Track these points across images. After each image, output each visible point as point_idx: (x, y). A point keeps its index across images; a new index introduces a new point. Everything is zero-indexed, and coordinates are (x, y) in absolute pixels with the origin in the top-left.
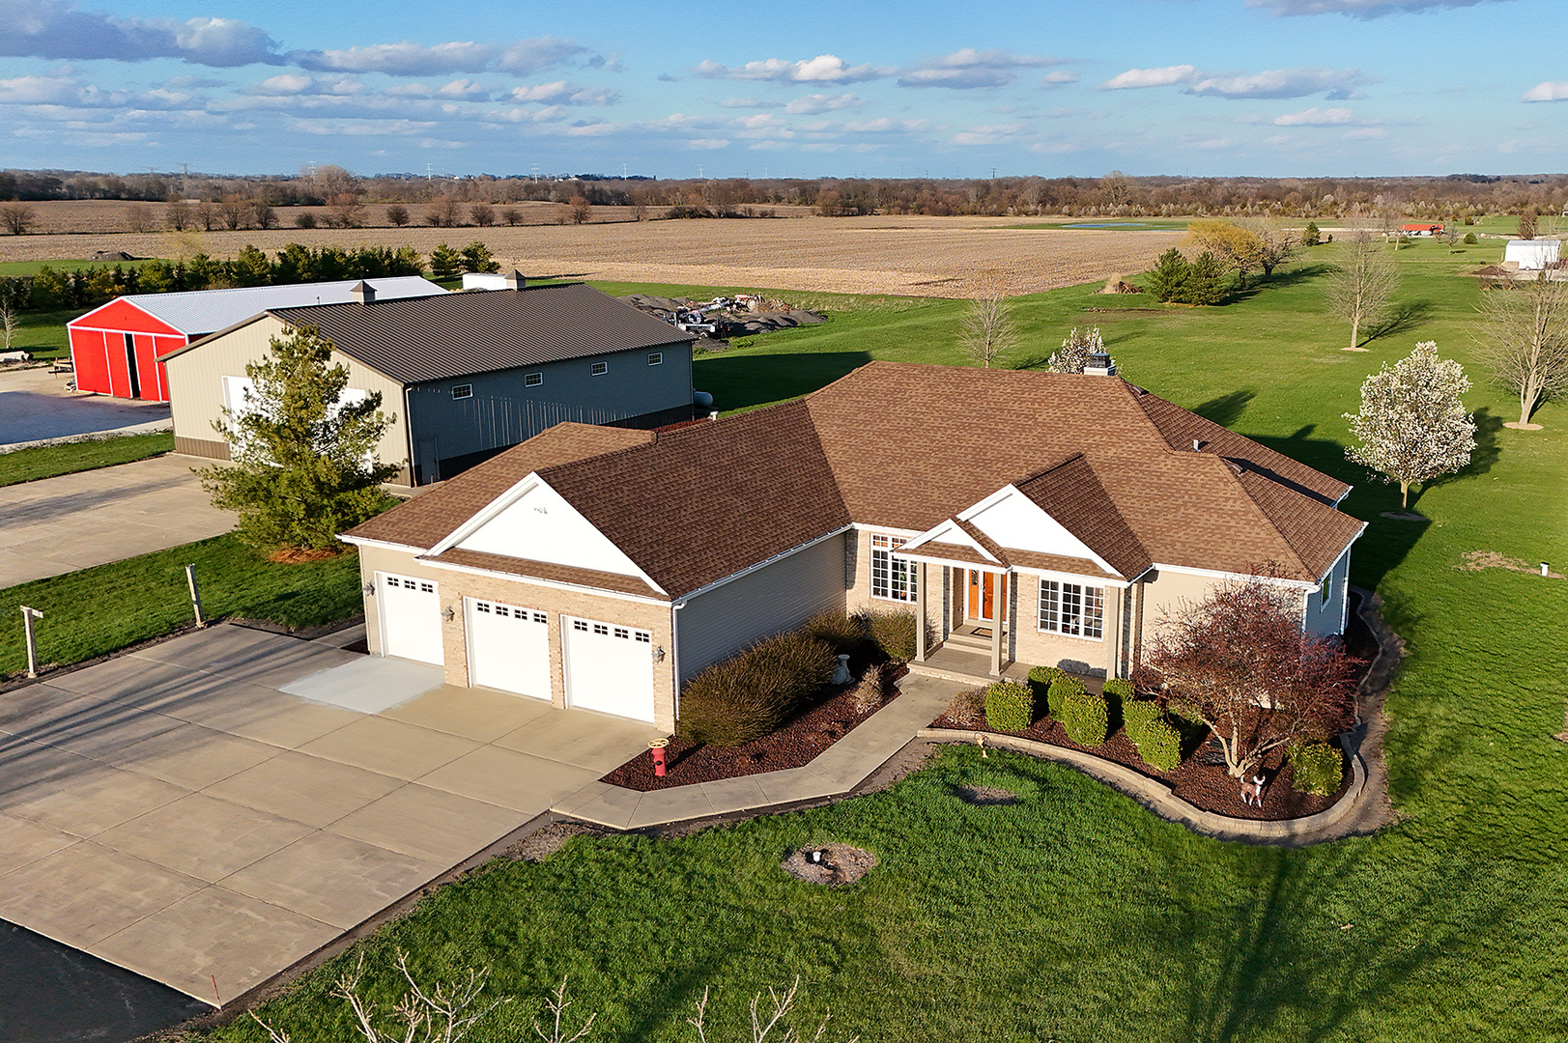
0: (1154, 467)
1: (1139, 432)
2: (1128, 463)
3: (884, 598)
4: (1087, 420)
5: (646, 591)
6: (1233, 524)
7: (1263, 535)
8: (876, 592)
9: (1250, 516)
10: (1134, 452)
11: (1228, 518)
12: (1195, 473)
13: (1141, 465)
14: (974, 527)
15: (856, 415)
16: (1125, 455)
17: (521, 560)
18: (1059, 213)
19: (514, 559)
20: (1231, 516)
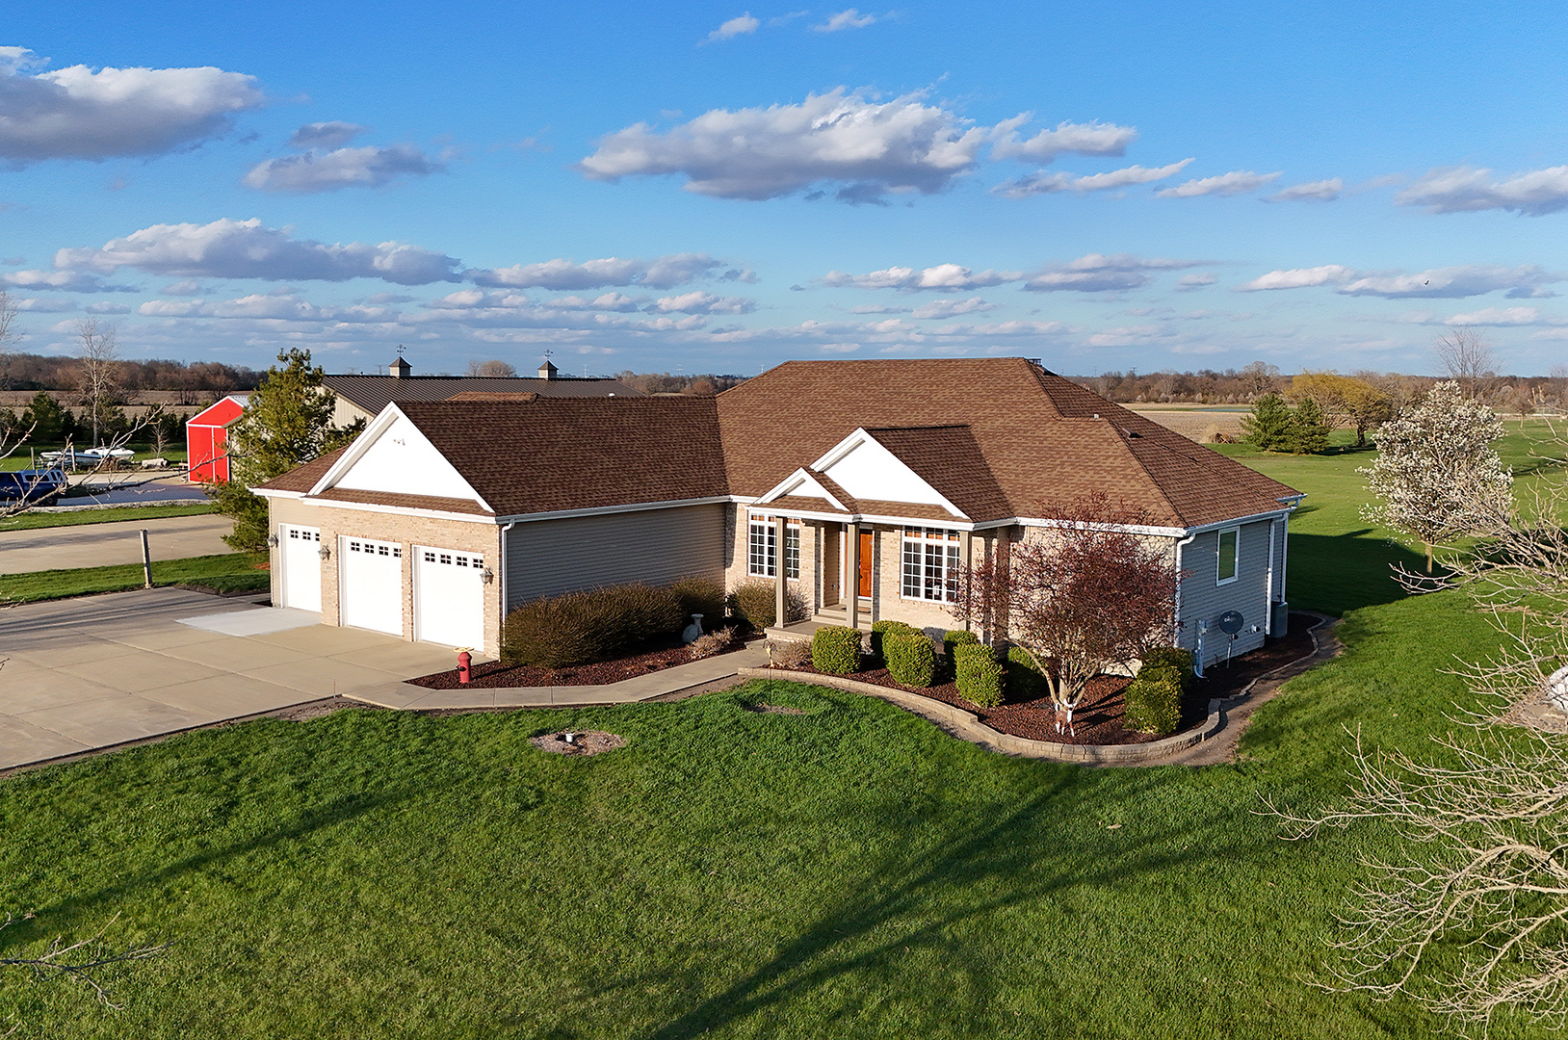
0: (1039, 433)
1: (1031, 403)
2: (1012, 431)
3: (761, 575)
4: (981, 396)
5: (478, 510)
6: (1109, 478)
7: (1138, 487)
8: (754, 570)
9: (1128, 471)
10: (1022, 421)
11: (1105, 474)
12: (1079, 436)
13: (1026, 432)
14: (828, 478)
15: (759, 406)
16: (1012, 424)
17: (382, 493)
18: (1193, 401)
19: (377, 493)
20: (1108, 472)
